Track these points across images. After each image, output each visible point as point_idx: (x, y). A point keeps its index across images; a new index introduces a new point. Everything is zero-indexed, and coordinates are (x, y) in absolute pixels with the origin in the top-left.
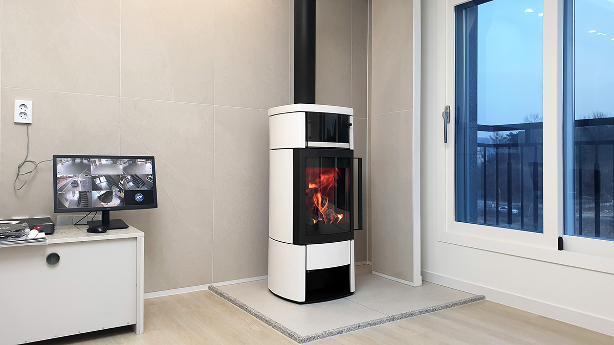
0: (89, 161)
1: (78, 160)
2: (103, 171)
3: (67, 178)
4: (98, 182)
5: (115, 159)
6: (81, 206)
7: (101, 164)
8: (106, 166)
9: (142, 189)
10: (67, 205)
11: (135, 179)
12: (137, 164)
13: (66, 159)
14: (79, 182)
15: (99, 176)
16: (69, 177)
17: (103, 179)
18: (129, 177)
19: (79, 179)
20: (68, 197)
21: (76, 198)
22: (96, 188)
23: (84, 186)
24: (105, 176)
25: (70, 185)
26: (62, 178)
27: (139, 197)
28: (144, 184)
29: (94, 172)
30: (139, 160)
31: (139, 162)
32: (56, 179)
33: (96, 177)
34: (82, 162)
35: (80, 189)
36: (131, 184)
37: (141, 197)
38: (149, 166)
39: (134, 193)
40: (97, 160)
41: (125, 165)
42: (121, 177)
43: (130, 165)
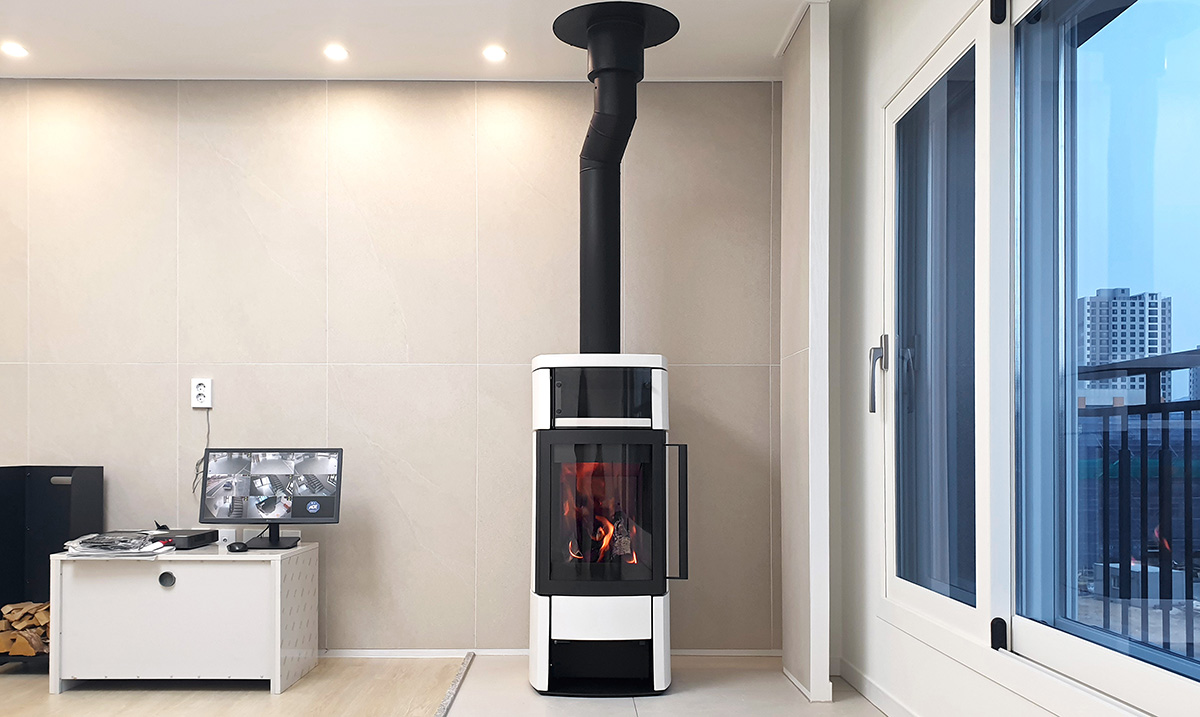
0: (250, 456)
1: (236, 455)
2: (265, 470)
3: (219, 478)
4: (258, 483)
5: (285, 452)
6: (232, 516)
7: (265, 460)
8: (272, 461)
9: (319, 495)
10: (215, 514)
11: (311, 481)
12: (316, 460)
13: (220, 454)
14: (233, 484)
15: (259, 477)
16: (222, 478)
17: (266, 480)
18: (302, 478)
19: (234, 480)
20: (217, 504)
21: (228, 505)
22: (254, 492)
23: (239, 490)
24: (269, 476)
25: (222, 488)
26: (214, 478)
27: (313, 507)
28: (322, 488)
29: (254, 472)
30: (319, 454)
31: (319, 456)
32: (205, 479)
33: (256, 478)
34: (240, 458)
35: (234, 493)
36: (304, 487)
37: (316, 507)
38: (333, 461)
39: (309, 500)
40: (260, 454)
41: (299, 461)
42: (290, 478)
43: (306, 460)
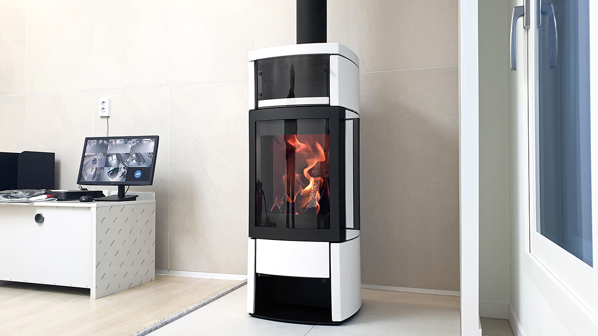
0: (108, 141)
1: (101, 141)
3: (91, 156)
4: (110, 159)
5: (127, 139)
7: (115, 144)
8: (119, 145)
9: (142, 166)
10: (86, 178)
11: (139, 157)
12: (142, 144)
13: (93, 141)
17: (115, 157)
18: (134, 155)
19: (98, 157)
20: (88, 172)
21: (93, 173)
22: (107, 164)
23: (100, 163)
24: (117, 155)
25: (91, 162)
26: (88, 156)
27: (138, 174)
28: (144, 161)
29: (109, 152)
30: (145, 139)
32: (84, 157)
33: (110, 156)
34: (103, 143)
35: (97, 165)
36: (134, 161)
37: (139, 174)
38: (152, 144)
39: (134, 170)
40: (113, 140)
41: (133, 144)
42: (128, 155)
43: (137, 144)
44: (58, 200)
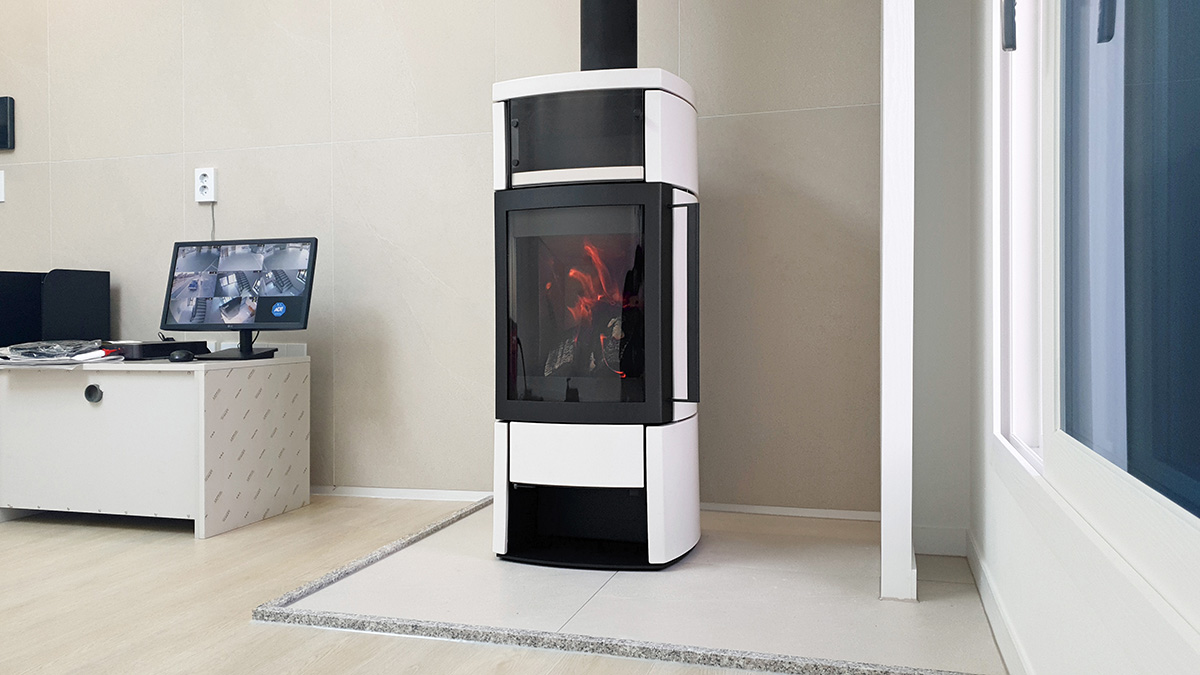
0: (219, 250)
1: (205, 249)
2: (235, 265)
3: (186, 276)
4: (224, 282)
5: (256, 244)
6: (194, 322)
7: (234, 254)
8: (240, 256)
9: (286, 294)
10: (178, 318)
11: (281, 278)
12: (286, 253)
13: (189, 248)
14: (199, 283)
15: (226, 274)
16: (189, 276)
17: (233, 278)
18: (270, 274)
19: (200, 279)
20: (181, 307)
21: (191, 308)
22: (219, 292)
23: (205, 290)
24: (237, 273)
25: (187, 289)
26: (180, 277)
27: (279, 309)
28: (291, 286)
29: (221, 269)
30: (291, 245)
31: (291, 248)
32: (172, 278)
33: (223, 275)
34: (209, 252)
35: (199, 294)
36: (271, 285)
37: (281, 309)
38: (305, 253)
39: (274, 300)
40: (230, 247)
41: (268, 255)
42: (259, 274)
43: (276, 253)
44: (126, 360)
